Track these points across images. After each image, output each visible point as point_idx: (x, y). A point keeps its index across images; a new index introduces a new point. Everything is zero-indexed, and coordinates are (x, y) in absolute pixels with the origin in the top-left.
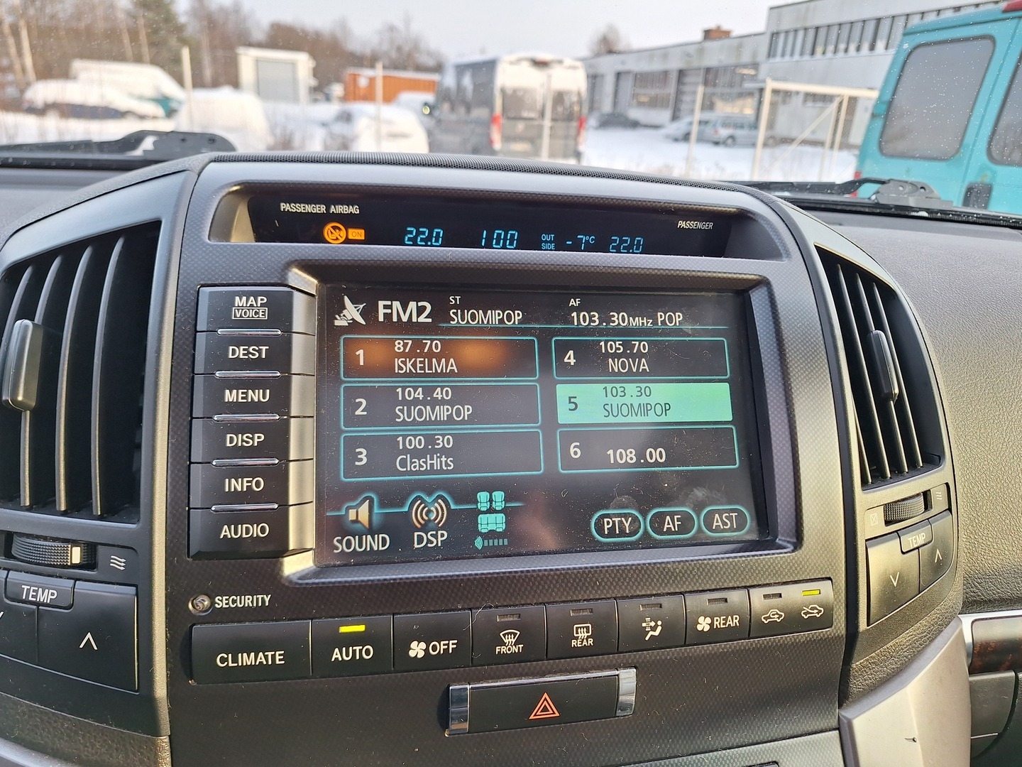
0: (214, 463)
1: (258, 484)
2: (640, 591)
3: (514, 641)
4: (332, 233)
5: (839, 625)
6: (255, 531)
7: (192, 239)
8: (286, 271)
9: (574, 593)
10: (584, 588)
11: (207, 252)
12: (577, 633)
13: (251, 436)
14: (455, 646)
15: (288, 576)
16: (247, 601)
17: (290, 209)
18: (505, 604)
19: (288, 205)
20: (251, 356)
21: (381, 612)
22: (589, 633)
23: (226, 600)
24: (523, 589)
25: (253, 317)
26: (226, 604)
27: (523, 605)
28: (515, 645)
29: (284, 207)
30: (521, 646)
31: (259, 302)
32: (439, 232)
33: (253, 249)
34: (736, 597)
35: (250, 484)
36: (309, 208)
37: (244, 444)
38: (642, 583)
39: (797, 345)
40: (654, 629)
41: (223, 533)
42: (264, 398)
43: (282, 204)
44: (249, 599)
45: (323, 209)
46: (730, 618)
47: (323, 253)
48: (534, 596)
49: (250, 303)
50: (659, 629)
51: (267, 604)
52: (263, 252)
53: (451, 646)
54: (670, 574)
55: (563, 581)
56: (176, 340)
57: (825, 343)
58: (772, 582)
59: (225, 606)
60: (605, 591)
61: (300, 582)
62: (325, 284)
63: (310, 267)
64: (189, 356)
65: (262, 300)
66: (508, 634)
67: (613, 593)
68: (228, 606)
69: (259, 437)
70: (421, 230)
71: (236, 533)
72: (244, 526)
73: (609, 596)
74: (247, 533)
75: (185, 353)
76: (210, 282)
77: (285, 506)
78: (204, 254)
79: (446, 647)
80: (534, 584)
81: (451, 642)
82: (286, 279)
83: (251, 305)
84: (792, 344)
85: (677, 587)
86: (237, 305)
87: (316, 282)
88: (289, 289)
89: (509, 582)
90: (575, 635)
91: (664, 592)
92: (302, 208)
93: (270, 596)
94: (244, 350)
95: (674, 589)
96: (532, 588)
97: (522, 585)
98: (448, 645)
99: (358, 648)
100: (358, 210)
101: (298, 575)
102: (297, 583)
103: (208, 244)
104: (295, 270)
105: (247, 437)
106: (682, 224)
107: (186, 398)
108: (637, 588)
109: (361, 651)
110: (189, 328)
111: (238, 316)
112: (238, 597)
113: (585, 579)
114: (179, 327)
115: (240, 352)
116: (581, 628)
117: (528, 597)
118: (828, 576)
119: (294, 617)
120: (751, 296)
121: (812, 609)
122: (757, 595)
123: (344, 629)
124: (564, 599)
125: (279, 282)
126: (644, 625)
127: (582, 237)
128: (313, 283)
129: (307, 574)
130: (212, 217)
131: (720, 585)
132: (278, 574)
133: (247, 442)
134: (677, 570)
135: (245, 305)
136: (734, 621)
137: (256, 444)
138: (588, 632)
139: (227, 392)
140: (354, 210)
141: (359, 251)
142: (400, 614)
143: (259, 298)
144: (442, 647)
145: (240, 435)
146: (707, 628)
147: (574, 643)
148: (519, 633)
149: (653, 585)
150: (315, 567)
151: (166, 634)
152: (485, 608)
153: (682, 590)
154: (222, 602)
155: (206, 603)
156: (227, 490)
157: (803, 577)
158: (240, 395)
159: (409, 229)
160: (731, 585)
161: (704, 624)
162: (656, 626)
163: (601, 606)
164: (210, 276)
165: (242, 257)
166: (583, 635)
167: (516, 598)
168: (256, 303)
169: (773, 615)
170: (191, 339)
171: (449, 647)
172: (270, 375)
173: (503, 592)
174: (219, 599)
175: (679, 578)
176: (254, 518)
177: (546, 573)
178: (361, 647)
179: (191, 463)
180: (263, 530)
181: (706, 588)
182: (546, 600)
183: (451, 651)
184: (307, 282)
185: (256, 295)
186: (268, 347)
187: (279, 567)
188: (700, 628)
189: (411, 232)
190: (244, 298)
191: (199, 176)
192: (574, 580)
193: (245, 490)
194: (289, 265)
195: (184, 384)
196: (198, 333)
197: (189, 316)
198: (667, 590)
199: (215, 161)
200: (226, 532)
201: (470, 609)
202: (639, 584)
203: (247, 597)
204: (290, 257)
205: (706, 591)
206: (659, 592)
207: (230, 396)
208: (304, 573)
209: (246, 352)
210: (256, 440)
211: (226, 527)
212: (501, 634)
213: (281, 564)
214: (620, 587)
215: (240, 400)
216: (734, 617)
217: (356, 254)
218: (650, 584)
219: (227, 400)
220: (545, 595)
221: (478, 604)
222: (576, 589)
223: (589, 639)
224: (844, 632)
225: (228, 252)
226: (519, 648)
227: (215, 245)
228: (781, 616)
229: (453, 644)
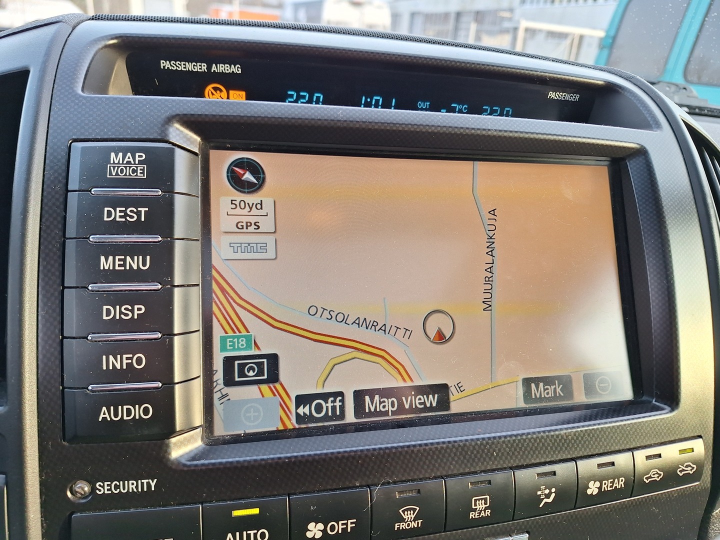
0: (89, 338)
1: (139, 361)
2: (535, 460)
3: (413, 517)
4: (213, 94)
5: (706, 478)
6: (137, 412)
7: (63, 91)
8: (167, 126)
9: (472, 465)
10: (482, 460)
11: (80, 104)
12: (475, 505)
13: (130, 308)
14: (354, 525)
15: (176, 459)
16: (131, 486)
17: (169, 66)
18: (404, 479)
19: (168, 62)
20: (128, 218)
21: (276, 493)
22: (487, 504)
23: (108, 485)
24: (421, 463)
25: (130, 175)
26: (108, 490)
27: (421, 479)
28: (414, 521)
29: (165, 64)
30: (420, 521)
31: (137, 159)
32: (320, 97)
33: (130, 102)
34: (622, 460)
35: (130, 361)
36: (190, 67)
37: (123, 316)
38: (537, 452)
39: (675, 213)
40: (548, 496)
41: (102, 416)
42: (144, 265)
43: (162, 61)
44: (133, 484)
45: (204, 67)
46: (616, 480)
47: (207, 108)
48: (432, 470)
49: (127, 159)
50: (553, 495)
51: (153, 489)
52: (141, 105)
53: (350, 526)
54: (563, 441)
55: (461, 454)
56: (45, 201)
58: (652, 442)
59: (106, 492)
60: (502, 462)
61: (189, 463)
62: (209, 142)
63: (192, 123)
64: (59, 219)
65: (140, 156)
66: (407, 510)
67: (509, 462)
68: (110, 492)
69: (139, 309)
70: (302, 94)
71: (116, 415)
72: (125, 407)
73: (505, 466)
74: (129, 414)
75: (55, 215)
76: (82, 137)
77: (169, 384)
78: (76, 107)
79: (345, 526)
80: (432, 458)
81: (350, 521)
82: (166, 135)
83: (129, 163)
85: (569, 453)
86: (112, 162)
87: (199, 139)
88: (170, 146)
89: (408, 457)
90: (474, 507)
91: (557, 459)
92: (183, 66)
93: (156, 480)
94: (120, 211)
95: (567, 455)
96: (430, 462)
97: (421, 459)
98: (346, 524)
99: (252, 533)
100: (240, 69)
101: (186, 457)
102: (184, 465)
103: (81, 96)
104: (177, 125)
105: (126, 309)
106: (552, 95)
107: (57, 265)
108: (532, 456)
109: (255, 535)
110: (59, 187)
111: (114, 174)
112: (121, 482)
113: (483, 451)
114: (49, 186)
115: (117, 214)
116: (479, 500)
117: (426, 471)
118: (699, 434)
119: (182, 502)
120: (628, 164)
121: (687, 466)
122: (640, 455)
123: (236, 513)
124: (461, 471)
125: (159, 137)
126: (539, 493)
127: (456, 105)
128: (196, 140)
129: (196, 455)
130: (86, 69)
131: (608, 449)
132: (164, 457)
133: (127, 315)
134: (570, 437)
135: (121, 162)
136: (620, 483)
137: (136, 317)
138: (486, 504)
139: (103, 258)
140: (236, 69)
141: (245, 107)
142: (295, 494)
143: (137, 154)
144: (341, 527)
145: (118, 307)
146: (596, 492)
147: (472, 515)
148: (418, 508)
149: (547, 453)
150: (204, 446)
151: (42, 524)
152: (383, 484)
153: (574, 456)
154: (104, 488)
155: (86, 489)
156: (105, 368)
157: (679, 437)
158: (117, 263)
159: (289, 93)
160: (617, 448)
161: (593, 489)
162: (550, 493)
163: (499, 478)
164: (83, 131)
165: (118, 110)
166: (481, 507)
167: (415, 473)
168: (134, 160)
169: (653, 475)
170: (61, 199)
171: (347, 527)
172: (151, 240)
173: (401, 467)
174: (100, 485)
175: (571, 445)
176: (136, 398)
177: (444, 446)
178: (256, 531)
179: (64, 337)
180: (146, 411)
181: (595, 453)
182: (444, 473)
183: (349, 530)
184: (189, 140)
185: (133, 151)
186: (147, 209)
187: (164, 450)
188: (589, 492)
189: (292, 96)
190: (120, 155)
191: (73, 29)
192: (472, 453)
193: (125, 367)
194: (170, 120)
195: (55, 249)
196: (69, 193)
197: (60, 174)
198: (560, 457)
199: (93, 19)
200: (104, 414)
201: (369, 486)
202: (534, 453)
203: (131, 482)
204: (170, 111)
205: (595, 455)
206: (552, 459)
207: (106, 263)
208: (192, 454)
209: (123, 214)
210: (136, 312)
211: (104, 409)
212: (400, 511)
213: (168, 446)
214: (516, 457)
215: (117, 268)
216: (621, 479)
217: (242, 110)
218: (545, 452)
219: (102, 268)
220: (444, 468)
221: (376, 481)
222: (474, 460)
223: (487, 511)
224: (709, 485)
225: (103, 105)
226: (418, 523)
227: (88, 97)
228: (660, 475)
229: (352, 523)
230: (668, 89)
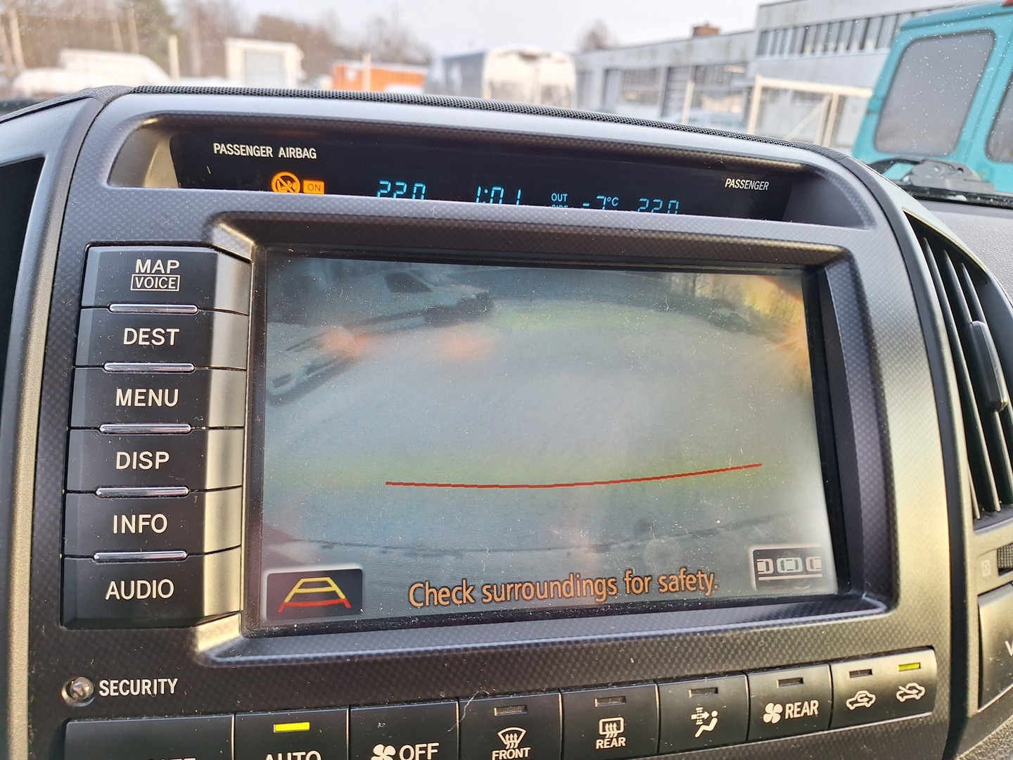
0: (98, 493)
1: (159, 524)
2: (689, 670)
3: (517, 742)
4: (282, 185)
5: (942, 707)
6: (154, 589)
7: (83, 183)
8: (209, 226)
9: (600, 674)
10: (614, 668)
11: (103, 199)
12: (604, 730)
13: (151, 455)
14: (436, 751)
15: (203, 653)
16: (145, 687)
17: (225, 150)
18: (506, 691)
19: (223, 145)
20: (153, 341)
21: (333, 703)
22: (620, 730)
23: (115, 685)
24: (530, 670)
25: (159, 287)
26: (115, 691)
27: (530, 692)
28: (519, 748)
29: (219, 148)
30: (527, 749)
31: (169, 267)
32: (421, 188)
33: (165, 197)
34: (814, 676)
35: (148, 523)
36: (251, 151)
37: (141, 465)
38: (691, 660)
40: (707, 722)
41: (110, 593)
42: (171, 400)
43: (215, 144)
44: (146, 684)
45: (269, 151)
46: (806, 703)
47: (262, 203)
48: (545, 680)
49: (156, 268)
50: (714, 721)
51: (172, 692)
52: (179, 200)
53: (430, 751)
54: (729, 646)
55: (585, 659)
56: (53, 319)
57: (924, 336)
58: (860, 653)
59: (112, 694)
60: (642, 672)
61: (219, 660)
62: (266, 246)
63: (243, 222)
64: (69, 341)
65: (173, 264)
66: (509, 733)
67: (653, 673)
68: (117, 694)
69: (162, 457)
70: (398, 184)
71: (127, 593)
72: (139, 582)
73: (646, 677)
74: (144, 591)
75: (64, 337)
76: (103, 240)
77: (197, 553)
78: (98, 202)
79: (424, 752)
80: (545, 663)
81: (430, 745)
82: (209, 237)
83: (158, 272)
84: (884, 337)
85: (738, 663)
86: (137, 271)
87: (252, 243)
88: (212, 251)
89: (511, 660)
90: (601, 733)
91: (720, 670)
92: (242, 150)
93: (176, 680)
94: (144, 333)
95: (734, 666)
96: (542, 669)
97: (529, 665)
98: (426, 749)
99: (299, 755)
100: (315, 154)
101: (217, 651)
102: (214, 662)
103: (105, 190)
104: (224, 226)
105: (145, 456)
106: (730, 183)
107: (63, 400)
108: (685, 666)
109: (303, 758)
110: (71, 302)
111: (139, 286)
112: (132, 681)
113: (616, 656)
114: (58, 301)
115: (140, 337)
116: (609, 723)
117: (537, 681)
118: (929, 644)
119: (210, 710)
120: (827, 273)
121: (911, 688)
122: (841, 671)
123: (279, 728)
124: (586, 682)
125: (199, 240)
126: (694, 717)
127: (603, 197)
128: (247, 244)
129: (230, 649)
130: (115, 155)
131: (794, 660)
132: (188, 650)
133: (146, 464)
134: (739, 642)
135: (148, 272)
136: (812, 707)
137: (157, 467)
138: (618, 729)
139: (119, 392)
140: (310, 154)
141: (311, 202)
142: (358, 706)
143: (170, 262)
144: (418, 752)
145: (135, 454)
146: (776, 719)
147: (599, 744)
148: (524, 732)
149: (706, 662)
150: (242, 637)
151: (29, 733)
152: (477, 697)
153: (745, 668)
154: (109, 689)
155: (87, 689)
156: (115, 532)
157: (899, 646)
158: (137, 397)
159: (382, 183)
160: (807, 659)
161: (772, 714)
162: (710, 718)
163: (636, 692)
164: (104, 232)
165: (150, 207)
166: (612, 732)
167: (520, 683)
168: (165, 269)
169: (861, 698)
170: (73, 318)
171: (427, 753)
172: (181, 369)
173: (502, 674)
174: (104, 685)
175: (740, 652)
176: (154, 571)
177: (562, 647)
178: (304, 753)
179: (67, 491)
180: (166, 589)
181: (775, 665)
182: (562, 684)
183: (429, 757)
184: (239, 243)
185: (165, 258)
186: (178, 330)
187: (190, 639)
188: (767, 719)
189: (385, 187)
190: (149, 262)
191: (105, 106)
192: (600, 658)
193: (141, 531)
194: (213, 219)
195: (61, 380)
196: (83, 310)
197: (73, 286)
198: (724, 669)
199: (134, 92)
200: (112, 591)
201: (458, 699)
202: (688, 660)
203: (144, 681)
204: (215, 208)
205: (776, 668)
206: (714, 671)
207: (123, 398)
208: (225, 648)
209: (147, 336)
210: (158, 461)
211: (113, 583)
212: (500, 734)
213: (193, 636)
214: (663, 666)
215: (137, 404)
216: (812, 702)
217: (307, 205)
218: (702, 661)
219: (118, 404)
220: (560, 678)
221: (468, 691)
222: (603, 668)
223: (620, 739)
224: (947, 717)
225: (132, 200)
226: (524, 751)
227: (114, 190)
228: (871, 699)
229: (433, 748)
230: (936, 170)
